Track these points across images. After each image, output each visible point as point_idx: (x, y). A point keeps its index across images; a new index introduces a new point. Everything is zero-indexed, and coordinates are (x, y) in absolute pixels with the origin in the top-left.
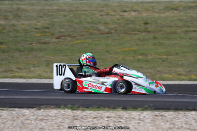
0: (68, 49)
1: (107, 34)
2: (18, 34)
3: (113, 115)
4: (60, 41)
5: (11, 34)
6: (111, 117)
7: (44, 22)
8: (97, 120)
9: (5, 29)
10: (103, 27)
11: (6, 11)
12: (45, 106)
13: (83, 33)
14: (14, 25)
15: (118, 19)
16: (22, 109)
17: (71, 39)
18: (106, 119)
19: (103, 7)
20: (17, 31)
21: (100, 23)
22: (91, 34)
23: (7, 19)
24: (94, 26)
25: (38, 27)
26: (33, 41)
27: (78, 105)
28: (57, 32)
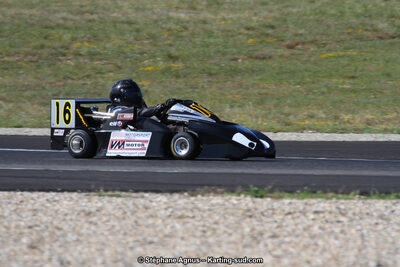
1: (393, 37)
2: (212, 40)
4: (293, 54)
5: (198, 40)
6: (322, 212)
7: (266, 14)
8: (293, 218)
9: (186, 28)
10: (386, 25)
12: (206, 188)
13: (343, 37)
14: (205, 22)
16: (158, 195)
17: (316, 49)
18: (312, 216)
20: (210, 34)
21: (382, 15)
22: (360, 39)
23: (195, 9)
24: (367, 21)
25: (253, 25)
26: (240, 53)
27: (270, 187)
28: (289, 34)
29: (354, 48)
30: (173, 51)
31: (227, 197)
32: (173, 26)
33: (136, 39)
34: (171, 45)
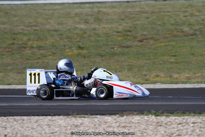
0: (151, 53)
1: (192, 35)
2: (99, 39)
3: (199, 120)
4: (142, 45)
5: (92, 39)
6: (197, 123)
7: (125, 24)
8: (182, 126)
9: (86, 33)
10: (187, 29)
11: (87, 15)
12: (128, 112)
13: (167, 36)
14: (95, 29)
15: (203, 20)
16: (104, 116)
17: (154, 42)
18: (192, 125)
19: (187, 8)
20: (98, 36)
21: (185, 24)
22: (175, 36)
23: (88, 23)
24: (178, 27)
25: (119, 30)
26: (115, 45)
27: (161, 111)
28: (139, 35)
29: (173, 41)
30: (81, 44)
31: (142, 116)
32: (79, 32)
33: (61, 39)
34: (79, 42)
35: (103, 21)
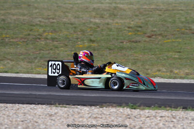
0: (157, 48)
4: (150, 40)
5: (104, 33)
7: (138, 21)
8: (150, 119)
9: (99, 27)
11: (104, 10)
12: (108, 104)
13: (175, 33)
14: (108, 24)
17: (162, 38)
18: (159, 119)
20: (110, 30)
22: (183, 33)
23: (103, 17)
24: (187, 25)
25: (131, 26)
26: (124, 39)
27: (139, 104)
28: (149, 31)
29: (180, 38)
30: (92, 38)
31: (118, 109)
32: (93, 26)
33: (74, 32)
34: (91, 35)
35: (118, 16)
